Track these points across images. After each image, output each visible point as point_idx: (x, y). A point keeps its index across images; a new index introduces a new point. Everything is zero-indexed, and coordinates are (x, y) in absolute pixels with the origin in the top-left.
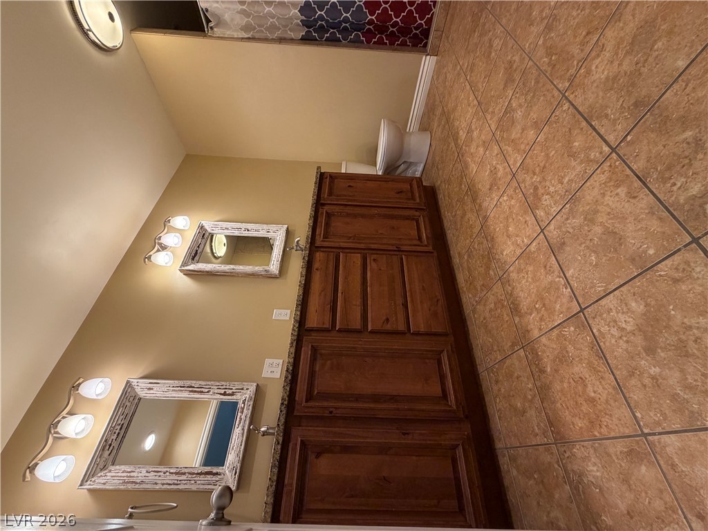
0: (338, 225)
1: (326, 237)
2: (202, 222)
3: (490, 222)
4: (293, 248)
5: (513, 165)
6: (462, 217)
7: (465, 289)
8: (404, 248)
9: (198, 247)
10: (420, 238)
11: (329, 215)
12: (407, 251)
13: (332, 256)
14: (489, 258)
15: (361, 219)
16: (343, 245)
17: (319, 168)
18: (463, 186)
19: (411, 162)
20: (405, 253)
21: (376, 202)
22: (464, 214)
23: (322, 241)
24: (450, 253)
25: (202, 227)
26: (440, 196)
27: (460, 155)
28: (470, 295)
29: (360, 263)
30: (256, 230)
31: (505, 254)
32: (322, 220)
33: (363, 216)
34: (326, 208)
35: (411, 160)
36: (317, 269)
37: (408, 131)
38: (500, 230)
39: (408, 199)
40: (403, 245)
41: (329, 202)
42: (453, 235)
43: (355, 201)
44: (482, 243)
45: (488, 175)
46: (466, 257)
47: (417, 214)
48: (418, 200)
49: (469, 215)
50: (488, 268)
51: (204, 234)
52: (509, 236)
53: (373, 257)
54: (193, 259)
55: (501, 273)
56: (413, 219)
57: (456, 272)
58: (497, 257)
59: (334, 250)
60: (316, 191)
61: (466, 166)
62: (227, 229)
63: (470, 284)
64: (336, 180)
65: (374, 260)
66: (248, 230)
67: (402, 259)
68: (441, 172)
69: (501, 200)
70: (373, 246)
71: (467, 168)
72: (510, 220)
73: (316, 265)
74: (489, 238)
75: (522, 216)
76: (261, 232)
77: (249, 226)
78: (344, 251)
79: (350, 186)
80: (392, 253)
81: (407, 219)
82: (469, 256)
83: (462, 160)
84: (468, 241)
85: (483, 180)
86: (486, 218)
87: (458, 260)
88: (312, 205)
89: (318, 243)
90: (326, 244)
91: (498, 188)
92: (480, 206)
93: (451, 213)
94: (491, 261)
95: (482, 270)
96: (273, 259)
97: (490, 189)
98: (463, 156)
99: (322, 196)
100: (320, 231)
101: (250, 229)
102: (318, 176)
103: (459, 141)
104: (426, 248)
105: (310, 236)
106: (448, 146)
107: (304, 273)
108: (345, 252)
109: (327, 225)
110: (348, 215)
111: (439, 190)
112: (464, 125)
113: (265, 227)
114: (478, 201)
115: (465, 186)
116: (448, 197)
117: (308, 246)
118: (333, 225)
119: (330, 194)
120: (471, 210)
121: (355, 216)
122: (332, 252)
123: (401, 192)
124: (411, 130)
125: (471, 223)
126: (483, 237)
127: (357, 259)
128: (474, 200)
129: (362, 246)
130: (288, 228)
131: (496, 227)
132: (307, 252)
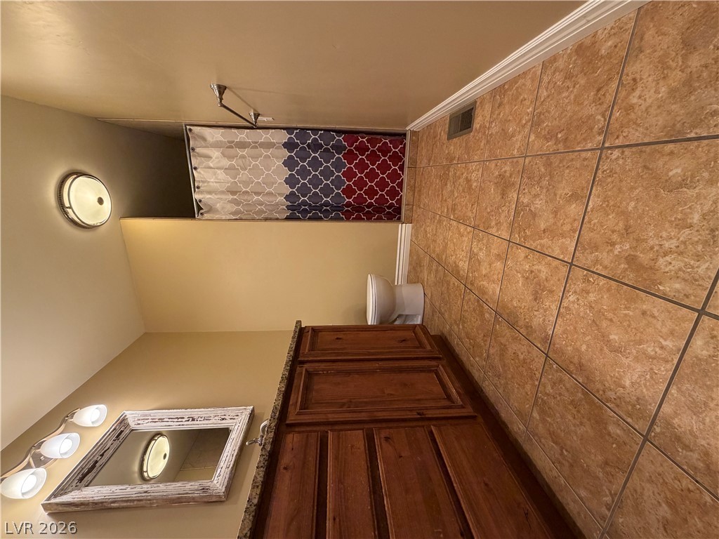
0: (325, 388)
1: (304, 406)
2: (127, 413)
3: (560, 342)
4: (255, 442)
5: (563, 253)
6: (502, 356)
7: (562, 481)
8: (430, 414)
9: (102, 455)
10: (449, 397)
11: (309, 375)
12: (437, 419)
13: (314, 441)
14: (591, 403)
15: (357, 376)
16: (332, 418)
17: (299, 322)
18: (487, 315)
19: (407, 315)
20: (434, 422)
21: (373, 354)
22: (503, 348)
23: (299, 414)
24: (500, 417)
25: (123, 421)
26: (455, 342)
27: (468, 285)
28: (583, 493)
29: (362, 448)
30: (207, 419)
31: (627, 383)
32: (300, 383)
33: (361, 372)
34: (306, 366)
35: (407, 312)
36: (285, 468)
37: (396, 284)
38: (588, 346)
39: (417, 348)
40: (427, 409)
41: (311, 359)
42: (495, 386)
43: (347, 354)
44: (561, 381)
45: (523, 285)
46: (535, 415)
47: (434, 363)
48: (429, 348)
49: (513, 347)
50: (599, 422)
51: (122, 431)
52: (617, 350)
53: (384, 434)
54: (81, 480)
55: (642, 426)
56: (430, 371)
57: (526, 447)
58: (611, 395)
59: (318, 428)
60: (294, 346)
61: (483, 291)
62: (161, 420)
63: (571, 466)
64: (320, 333)
65: (387, 439)
66: (193, 420)
67: (431, 433)
68: (446, 316)
69: (565, 304)
70: (381, 415)
71: (484, 293)
72: (604, 324)
73: (286, 459)
74: (572, 368)
75: (627, 308)
76: (213, 421)
77: (195, 413)
78: (336, 427)
79: (337, 339)
80: (414, 424)
81: (421, 371)
82: (542, 412)
83: (472, 288)
84: (528, 387)
85: (518, 295)
86: (549, 340)
87: (522, 427)
88: (287, 363)
89: (292, 418)
90: (306, 419)
91: (551, 292)
92: (528, 327)
93: (480, 356)
94: (601, 408)
95: (587, 430)
96: (222, 464)
97: (535, 299)
98: (472, 284)
99: (301, 352)
100: (296, 398)
101: (196, 417)
102: (298, 330)
103: (462, 272)
104: (463, 410)
105: (279, 408)
106: (448, 285)
107: (260, 479)
108: (335, 430)
109: (307, 388)
110: (339, 372)
111: (451, 335)
112: (461, 254)
113: (220, 411)
114: (521, 323)
115: (490, 314)
116: (468, 338)
117: (273, 424)
118: (315, 387)
119: (312, 348)
120: (515, 339)
121: (348, 373)
122: (314, 431)
123: (404, 340)
124: (400, 283)
125: (521, 357)
126: (557, 371)
127: (357, 439)
128: (513, 325)
129: (364, 416)
130: (253, 411)
131: (580, 345)
132: (272, 435)
